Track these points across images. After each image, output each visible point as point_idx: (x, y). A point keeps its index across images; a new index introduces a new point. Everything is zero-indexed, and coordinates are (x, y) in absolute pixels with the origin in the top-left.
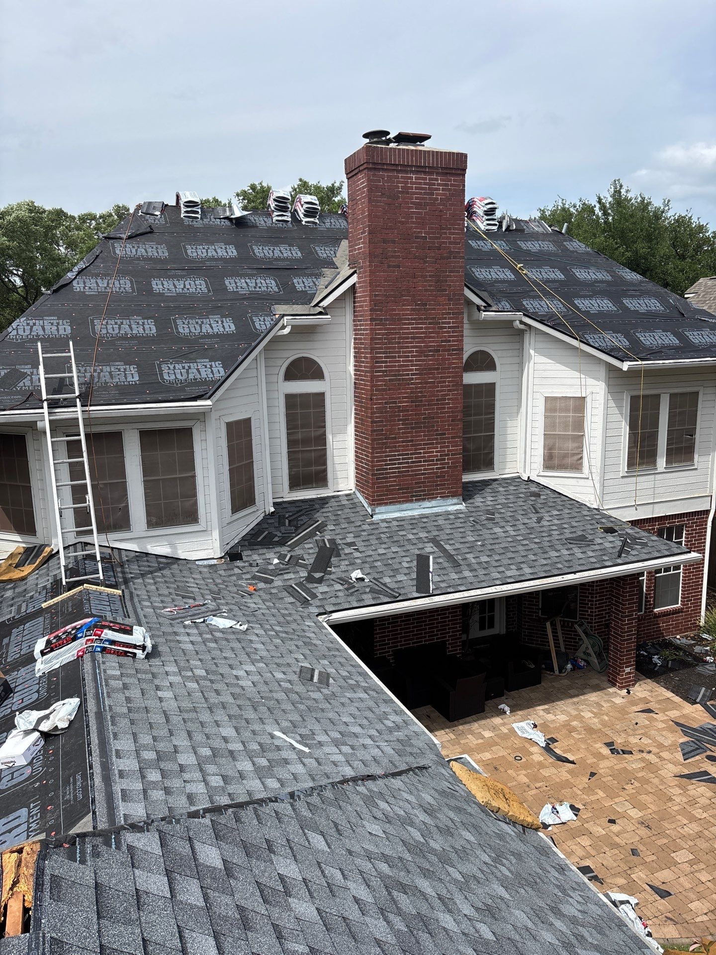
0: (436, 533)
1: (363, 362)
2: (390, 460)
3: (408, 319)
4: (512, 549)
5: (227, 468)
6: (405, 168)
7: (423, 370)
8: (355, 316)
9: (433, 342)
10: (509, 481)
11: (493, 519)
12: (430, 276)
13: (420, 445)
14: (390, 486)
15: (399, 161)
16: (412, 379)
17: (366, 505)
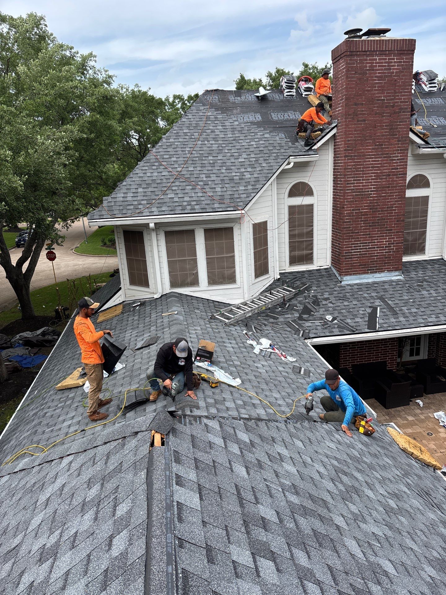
0: (383, 293)
1: (339, 184)
2: (354, 247)
3: (370, 155)
4: (433, 305)
5: (252, 251)
6: (372, 53)
7: (378, 188)
8: (335, 155)
9: (386, 169)
10: (435, 261)
11: (422, 286)
12: (386, 126)
13: (375, 237)
14: (354, 263)
15: (368, 49)
16: (371, 194)
17: (337, 275)
